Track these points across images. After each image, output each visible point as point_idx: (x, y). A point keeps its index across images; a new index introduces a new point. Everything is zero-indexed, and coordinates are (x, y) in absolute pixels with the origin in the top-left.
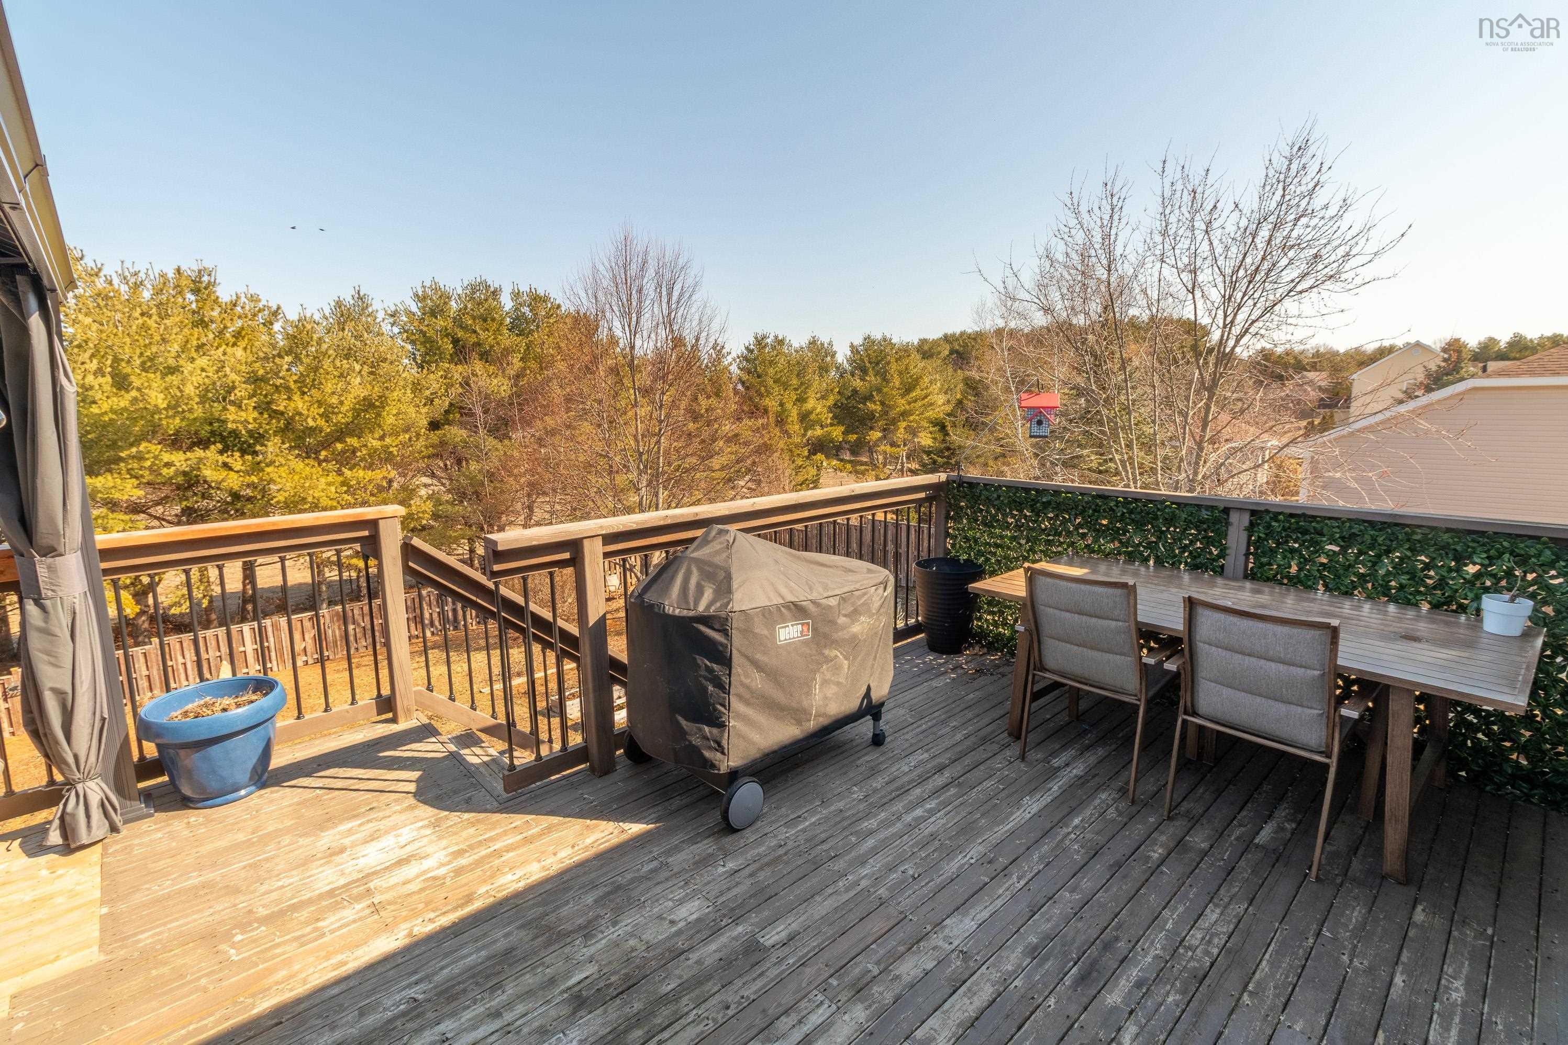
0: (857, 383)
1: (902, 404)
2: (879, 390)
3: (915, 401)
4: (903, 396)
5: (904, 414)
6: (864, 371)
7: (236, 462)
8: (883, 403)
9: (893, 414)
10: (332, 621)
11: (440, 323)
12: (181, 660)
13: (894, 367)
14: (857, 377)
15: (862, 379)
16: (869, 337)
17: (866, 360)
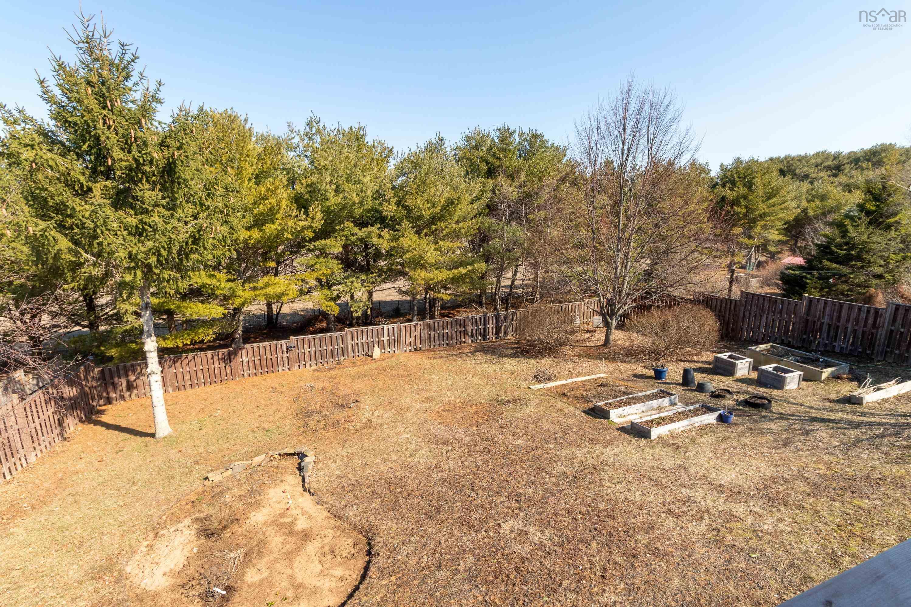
0: (727, 192)
1: (762, 207)
2: (745, 197)
3: (774, 206)
4: (763, 202)
5: (763, 216)
6: (733, 183)
7: (386, 233)
8: (746, 207)
9: (752, 216)
10: (424, 328)
11: (480, 153)
12: (356, 342)
13: (758, 181)
14: (727, 188)
15: (732, 190)
16: (738, 158)
17: (736, 176)
